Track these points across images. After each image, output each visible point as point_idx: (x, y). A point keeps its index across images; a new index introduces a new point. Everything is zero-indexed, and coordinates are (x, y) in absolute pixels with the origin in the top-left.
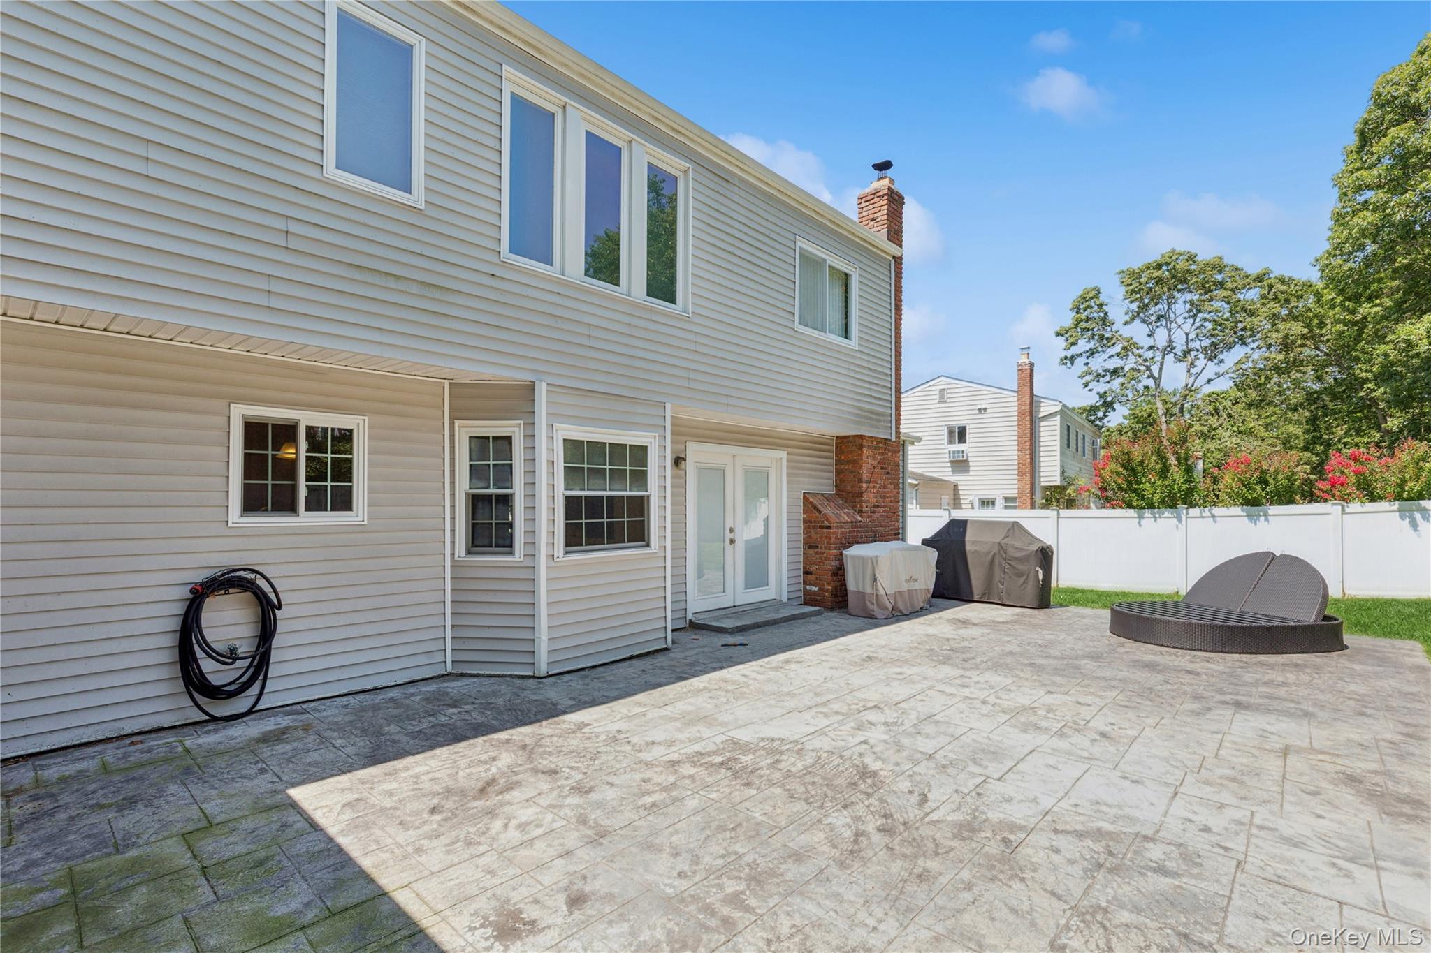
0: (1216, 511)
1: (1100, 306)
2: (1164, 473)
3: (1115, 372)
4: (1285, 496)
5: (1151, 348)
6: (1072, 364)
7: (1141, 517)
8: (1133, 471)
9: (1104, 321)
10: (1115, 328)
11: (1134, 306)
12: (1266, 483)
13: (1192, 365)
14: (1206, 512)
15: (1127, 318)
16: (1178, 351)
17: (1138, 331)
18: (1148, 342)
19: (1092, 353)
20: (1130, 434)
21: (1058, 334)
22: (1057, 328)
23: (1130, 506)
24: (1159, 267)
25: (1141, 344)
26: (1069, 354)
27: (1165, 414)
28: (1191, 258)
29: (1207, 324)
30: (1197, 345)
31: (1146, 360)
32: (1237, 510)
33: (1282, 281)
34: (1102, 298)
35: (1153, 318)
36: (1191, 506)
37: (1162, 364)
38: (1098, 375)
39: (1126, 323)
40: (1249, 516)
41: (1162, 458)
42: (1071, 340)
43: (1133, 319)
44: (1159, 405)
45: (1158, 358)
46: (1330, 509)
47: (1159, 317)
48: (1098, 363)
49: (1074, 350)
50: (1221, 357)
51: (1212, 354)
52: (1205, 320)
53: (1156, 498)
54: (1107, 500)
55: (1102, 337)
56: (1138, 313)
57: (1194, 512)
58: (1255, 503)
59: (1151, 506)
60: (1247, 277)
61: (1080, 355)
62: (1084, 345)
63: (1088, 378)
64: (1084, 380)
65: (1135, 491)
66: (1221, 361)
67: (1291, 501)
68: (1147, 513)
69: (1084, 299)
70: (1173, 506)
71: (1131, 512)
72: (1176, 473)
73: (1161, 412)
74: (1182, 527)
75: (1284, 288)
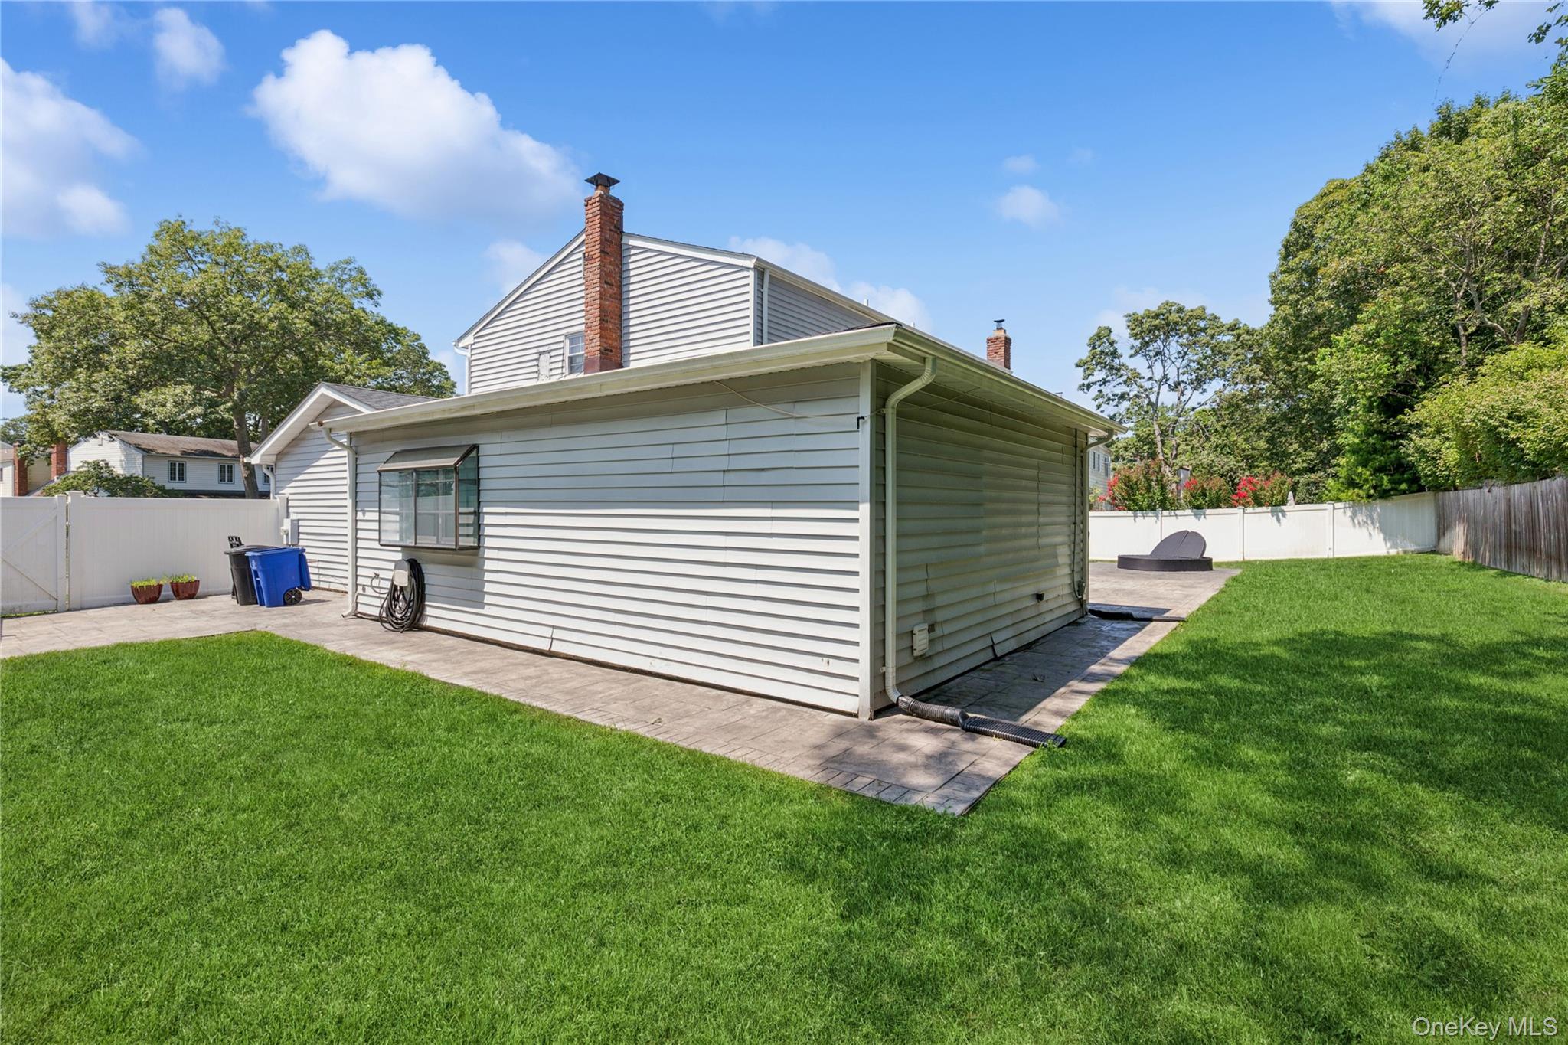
0: (1178, 512)
1: (1112, 344)
2: (1149, 489)
3: (1123, 397)
4: (1215, 504)
5: (1150, 379)
6: (1088, 389)
7: (1135, 516)
8: (1132, 488)
9: (1114, 354)
10: (1122, 360)
11: (1138, 343)
12: (1205, 495)
13: (1182, 394)
14: (1172, 513)
15: (1132, 352)
16: (1171, 382)
17: (1139, 364)
18: (1147, 374)
19: (1104, 382)
20: (1133, 450)
21: (1078, 366)
22: (1077, 361)
23: (1129, 509)
24: (1157, 316)
25: (1143, 375)
26: (1086, 382)
27: (1161, 435)
28: (1181, 310)
29: (1192, 364)
30: (1184, 378)
31: (1146, 390)
32: (1188, 512)
33: (1248, 332)
34: (1113, 337)
35: (1152, 354)
36: (1165, 509)
37: (1158, 394)
38: (1109, 399)
39: (1131, 356)
40: (1196, 515)
41: (1148, 481)
42: (1088, 372)
43: (1137, 353)
44: (1156, 427)
45: (1156, 389)
46: (1239, 511)
47: (1158, 353)
48: (1108, 390)
49: (1091, 379)
50: (1204, 387)
51: (1198, 383)
52: (1190, 361)
53: (1145, 503)
54: (1116, 506)
55: (1112, 368)
56: (1141, 349)
57: (1166, 513)
58: (1198, 507)
59: (1141, 509)
60: (1223, 326)
61: (1095, 383)
62: (1099, 375)
63: (1100, 400)
64: (1097, 402)
65: (1133, 500)
66: (1204, 391)
67: (1219, 507)
68: (1139, 513)
69: (1098, 337)
70: (1154, 509)
71: (1130, 513)
72: (1156, 489)
73: (1157, 433)
74: (1159, 522)
75: (1248, 337)
